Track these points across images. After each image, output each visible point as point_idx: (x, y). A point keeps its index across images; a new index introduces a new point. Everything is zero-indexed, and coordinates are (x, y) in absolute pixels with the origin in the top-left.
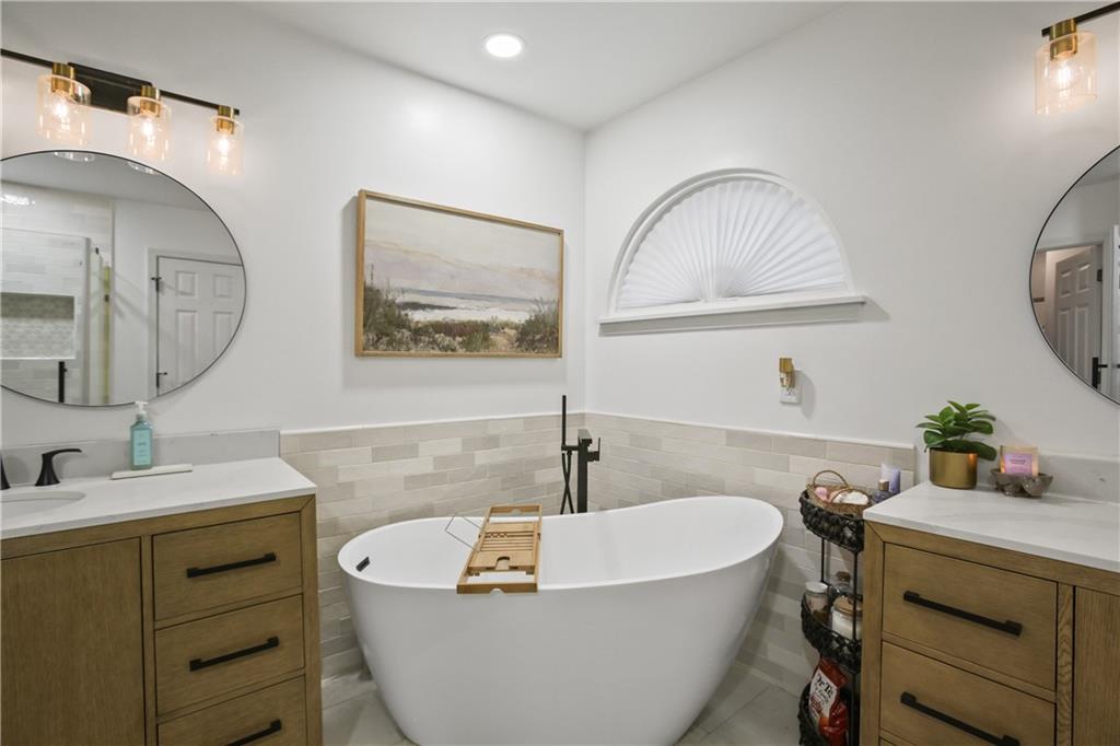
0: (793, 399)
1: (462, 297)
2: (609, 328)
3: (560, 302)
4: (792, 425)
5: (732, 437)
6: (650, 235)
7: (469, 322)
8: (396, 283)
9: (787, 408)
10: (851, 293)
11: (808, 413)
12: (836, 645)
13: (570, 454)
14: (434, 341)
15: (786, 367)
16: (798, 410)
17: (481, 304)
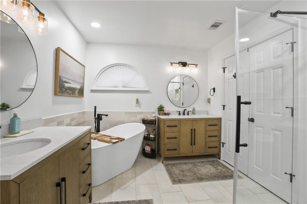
0: (138, 105)
1: (72, 81)
2: (93, 91)
3: (84, 84)
4: (137, 110)
5: (126, 113)
6: (105, 71)
7: (73, 87)
8: (64, 75)
9: (136, 107)
10: (146, 89)
11: (140, 108)
12: (151, 139)
13: (96, 119)
14: (68, 92)
15: (137, 100)
16: (138, 107)
17: (74, 83)
